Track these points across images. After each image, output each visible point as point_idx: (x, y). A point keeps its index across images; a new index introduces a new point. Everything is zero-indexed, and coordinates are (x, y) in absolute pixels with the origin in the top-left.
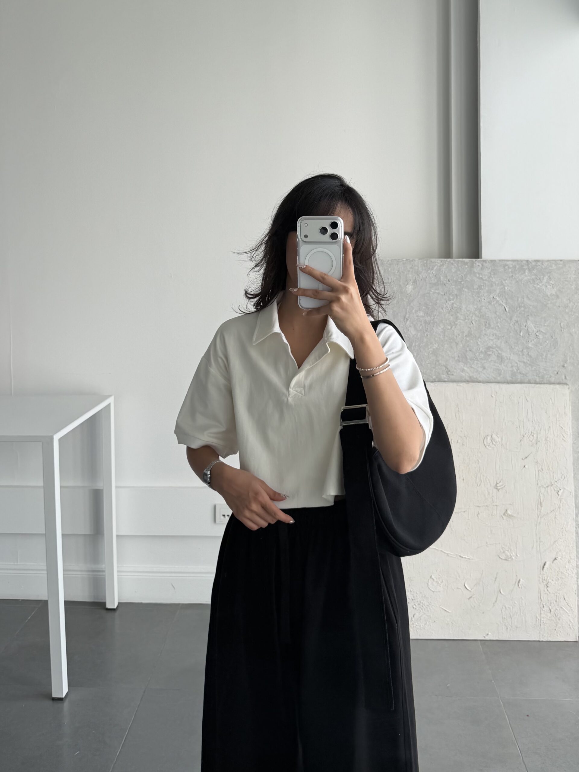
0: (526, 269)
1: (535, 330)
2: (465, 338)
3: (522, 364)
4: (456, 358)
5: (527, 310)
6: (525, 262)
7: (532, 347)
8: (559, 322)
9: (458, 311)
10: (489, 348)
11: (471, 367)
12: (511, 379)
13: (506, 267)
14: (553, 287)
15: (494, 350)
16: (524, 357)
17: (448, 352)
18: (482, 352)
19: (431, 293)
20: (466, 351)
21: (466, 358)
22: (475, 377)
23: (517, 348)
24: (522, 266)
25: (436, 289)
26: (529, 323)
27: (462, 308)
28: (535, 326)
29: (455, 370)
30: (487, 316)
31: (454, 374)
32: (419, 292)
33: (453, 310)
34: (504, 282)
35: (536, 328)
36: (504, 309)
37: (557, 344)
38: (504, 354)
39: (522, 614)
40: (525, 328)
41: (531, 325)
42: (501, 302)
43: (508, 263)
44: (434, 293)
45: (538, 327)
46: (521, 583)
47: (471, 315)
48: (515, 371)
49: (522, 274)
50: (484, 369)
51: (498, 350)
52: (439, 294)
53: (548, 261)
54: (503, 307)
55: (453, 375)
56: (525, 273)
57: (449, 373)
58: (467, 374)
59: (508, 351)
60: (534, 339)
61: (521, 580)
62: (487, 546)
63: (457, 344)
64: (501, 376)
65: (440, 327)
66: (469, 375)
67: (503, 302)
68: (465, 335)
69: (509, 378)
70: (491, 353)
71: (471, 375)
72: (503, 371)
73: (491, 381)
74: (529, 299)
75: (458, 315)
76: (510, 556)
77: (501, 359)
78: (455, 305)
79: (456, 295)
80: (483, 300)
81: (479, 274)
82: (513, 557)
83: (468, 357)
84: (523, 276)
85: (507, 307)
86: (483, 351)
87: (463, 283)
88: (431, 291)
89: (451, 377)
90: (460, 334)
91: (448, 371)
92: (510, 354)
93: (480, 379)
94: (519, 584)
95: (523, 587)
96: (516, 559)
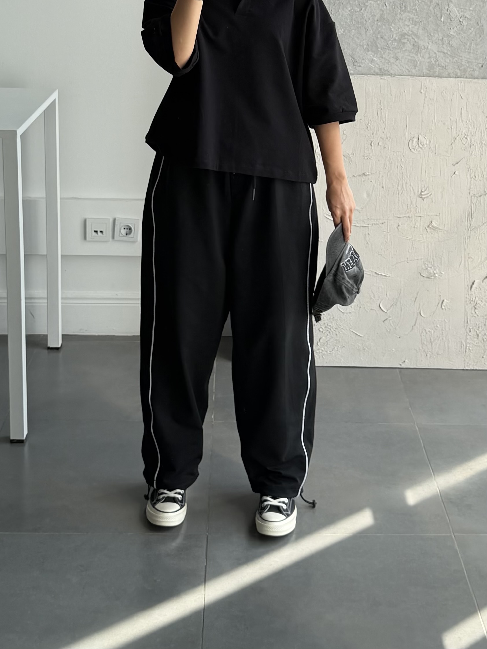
1: (458, 15)
2: (376, 23)
26: (451, 7)
28: (458, 11)
35: (459, 13)
39: (444, 339)
40: (446, 12)
45: (462, 11)
46: (444, 304)
61: (445, 300)
62: (407, 262)
68: (376, 20)
76: (433, 274)
82: (437, 275)
94: (443, 305)
95: (446, 309)
96: (440, 277)
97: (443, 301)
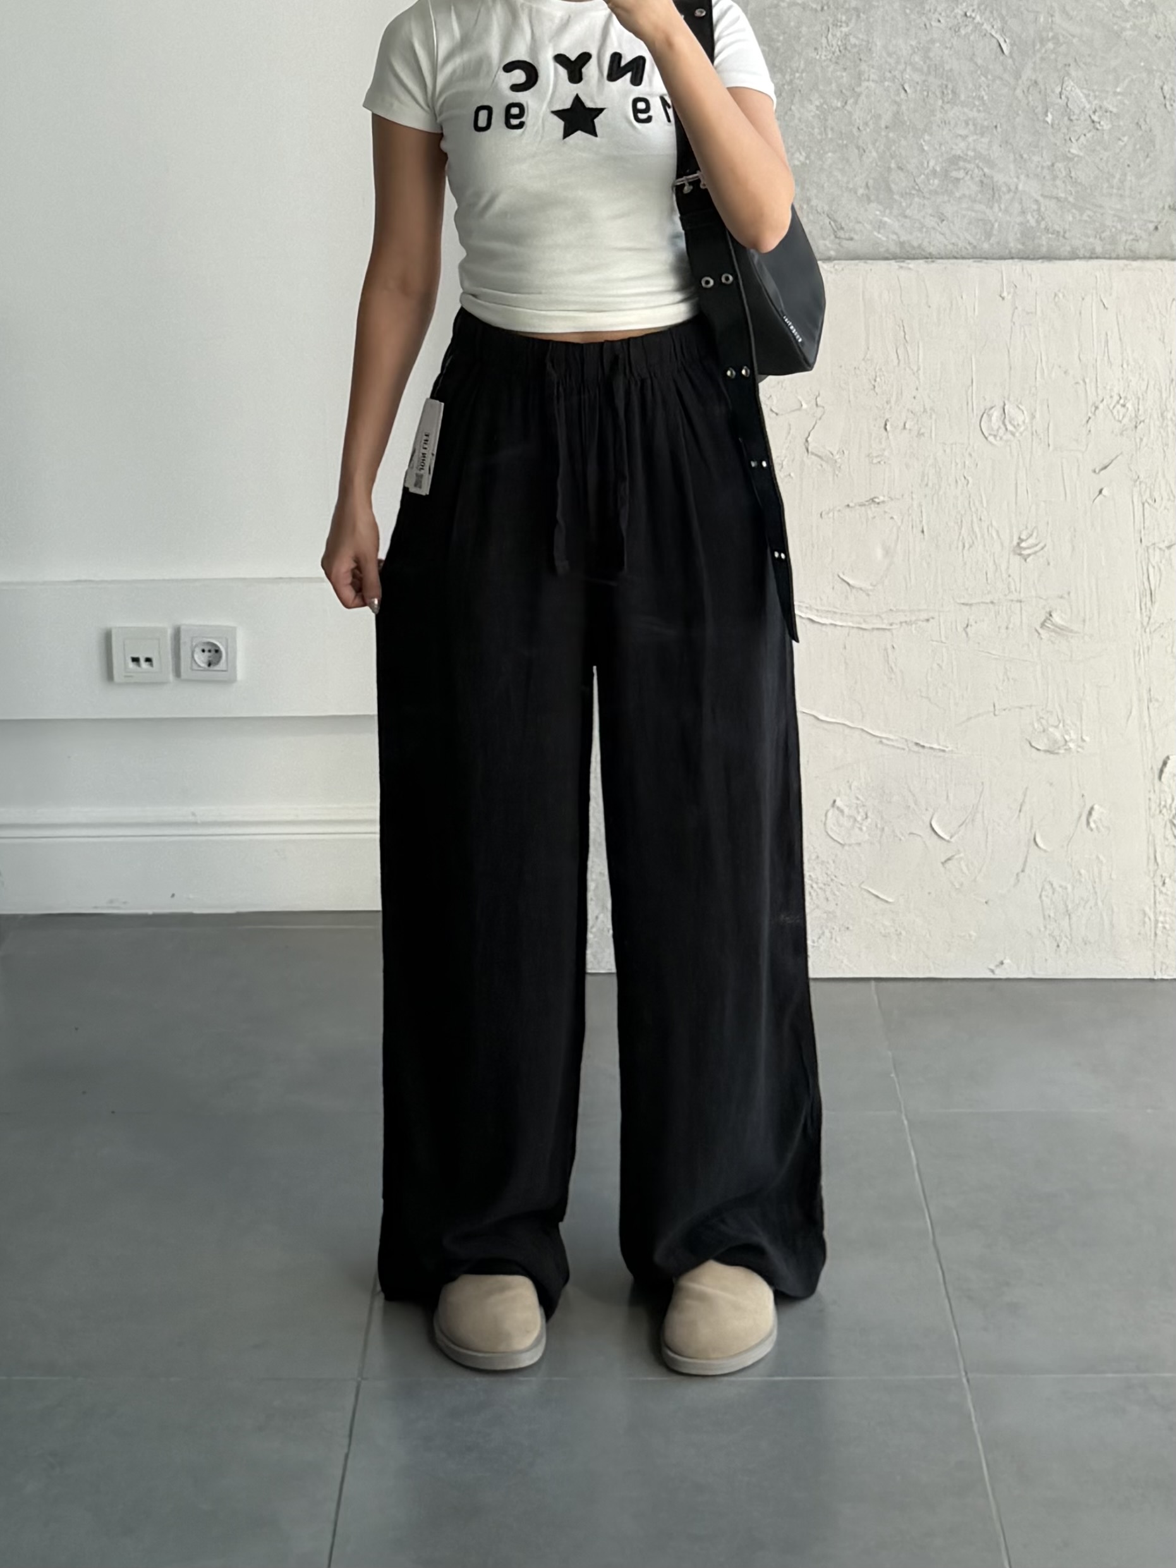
1: (1088, 106)
2: (883, 133)
26: (1069, 89)
28: (1087, 96)
35: (1089, 102)
39: (1100, 903)
40: (1059, 101)
42: (986, 26)
45: (1095, 97)
46: (1095, 816)
54: (995, 41)
61: (1096, 807)
62: (995, 715)
67: (993, 27)
68: (883, 126)
76: (1063, 743)
80: (934, 24)
82: (1072, 745)
94: (1091, 821)
95: (1101, 828)
96: (1079, 750)
97: (1092, 808)
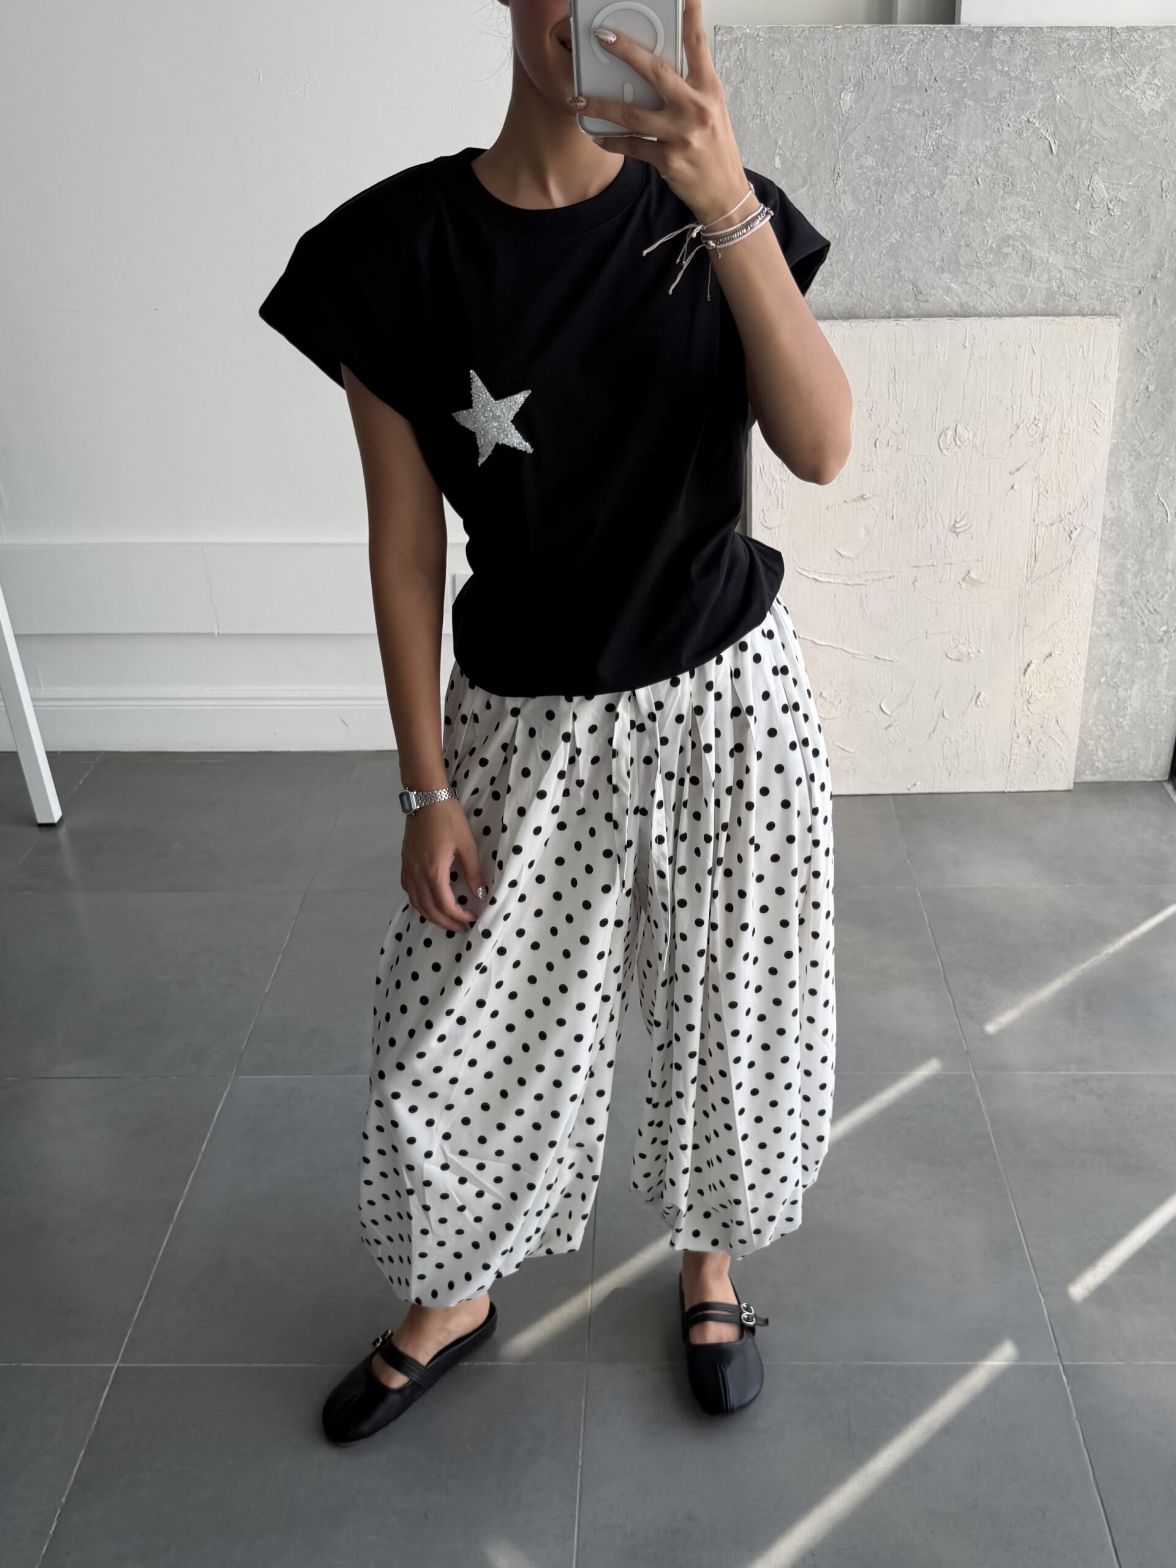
0: (1106, 50)
3: (1071, 273)
4: (938, 264)
5: (1095, 150)
6: (1104, 32)
7: (1097, 235)
8: (1159, 177)
9: (950, 154)
10: (1006, 239)
11: (966, 283)
12: (1044, 306)
13: (1064, 46)
14: (1157, 93)
15: (1018, 244)
16: (1077, 257)
17: (921, 249)
18: (991, 247)
19: (894, 110)
20: (960, 246)
21: (958, 262)
22: (971, 304)
23: (1064, 238)
24: (1099, 42)
25: (905, 102)
26: (1096, 181)
27: (959, 148)
29: (932, 292)
30: (1010, 165)
31: (930, 300)
32: (868, 109)
33: (939, 153)
34: (1054, 83)
36: (1049, 150)
37: (1149, 228)
38: (1037, 253)
40: (1087, 192)
41: (1100, 186)
43: (1069, 34)
44: (900, 110)
47: (978, 163)
48: (1056, 289)
49: (1095, 62)
50: (992, 287)
51: (1024, 243)
52: (910, 112)
53: (1157, 28)
54: (1047, 143)
55: (927, 301)
56: (1102, 59)
57: (920, 297)
58: (957, 299)
59: (1046, 244)
60: (1101, 216)
63: (942, 231)
64: (1026, 301)
65: (908, 192)
66: (960, 300)
69: (1040, 306)
70: (1009, 250)
71: (964, 300)
72: (1030, 290)
73: (1004, 312)
74: (1104, 124)
75: (950, 163)
77: (1029, 263)
78: (944, 141)
79: (949, 115)
80: (1005, 128)
81: (1002, 63)
83: (962, 261)
84: (1096, 68)
85: (1055, 143)
86: (994, 246)
87: (965, 85)
88: (895, 107)
89: (922, 305)
90: (950, 209)
91: (918, 293)
92: (1050, 253)
93: (982, 309)
